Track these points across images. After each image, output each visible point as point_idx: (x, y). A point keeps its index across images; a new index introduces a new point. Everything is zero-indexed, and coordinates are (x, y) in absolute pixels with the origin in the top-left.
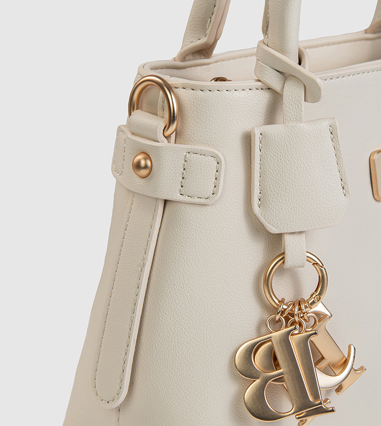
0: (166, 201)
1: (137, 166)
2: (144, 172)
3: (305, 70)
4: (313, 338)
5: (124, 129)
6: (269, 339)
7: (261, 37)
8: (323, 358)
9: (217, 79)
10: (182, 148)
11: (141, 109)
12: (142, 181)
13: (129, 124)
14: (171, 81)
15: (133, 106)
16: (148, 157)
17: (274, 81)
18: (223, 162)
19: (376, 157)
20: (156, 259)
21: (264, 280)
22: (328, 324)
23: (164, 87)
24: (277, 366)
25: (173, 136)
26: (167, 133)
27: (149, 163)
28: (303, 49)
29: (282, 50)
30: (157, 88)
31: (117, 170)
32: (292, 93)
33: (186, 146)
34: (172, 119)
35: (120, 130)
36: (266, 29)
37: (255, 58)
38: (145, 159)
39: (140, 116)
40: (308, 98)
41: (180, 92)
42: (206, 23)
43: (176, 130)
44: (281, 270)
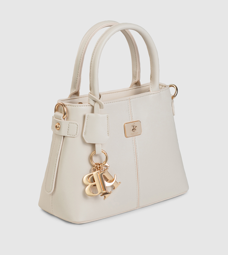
0: (64, 136)
1: (56, 127)
2: (58, 128)
3: (100, 101)
4: (104, 174)
5: (54, 117)
6: (92, 175)
7: (90, 91)
8: (108, 180)
9: (79, 103)
10: (68, 122)
11: (58, 111)
12: (57, 131)
13: (55, 116)
14: (65, 104)
15: (55, 111)
16: (59, 124)
17: (92, 103)
18: (79, 125)
19: (126, 125)
20: (61, 152)
21: (91, 158)
22: (108, 170)
23: (63, 105)
24: (94, 181)
25: (66, 118)
26: (64, 118)
27: (59, 126)
28: (101, 94)
29: (94, 95)
30: (62, 106)
31: (52, 128)
32: (96, 106)
33: (69, 121)
34: (65, 114)
35: (53, 117)
36: (91, 89)
37: (88, 97)
38: (58, 125)
39: (57, 113)
40: (101, 108)
41: (68, 107)
42: (75, 86)
43: (66, 116)
44: (95, 155)
